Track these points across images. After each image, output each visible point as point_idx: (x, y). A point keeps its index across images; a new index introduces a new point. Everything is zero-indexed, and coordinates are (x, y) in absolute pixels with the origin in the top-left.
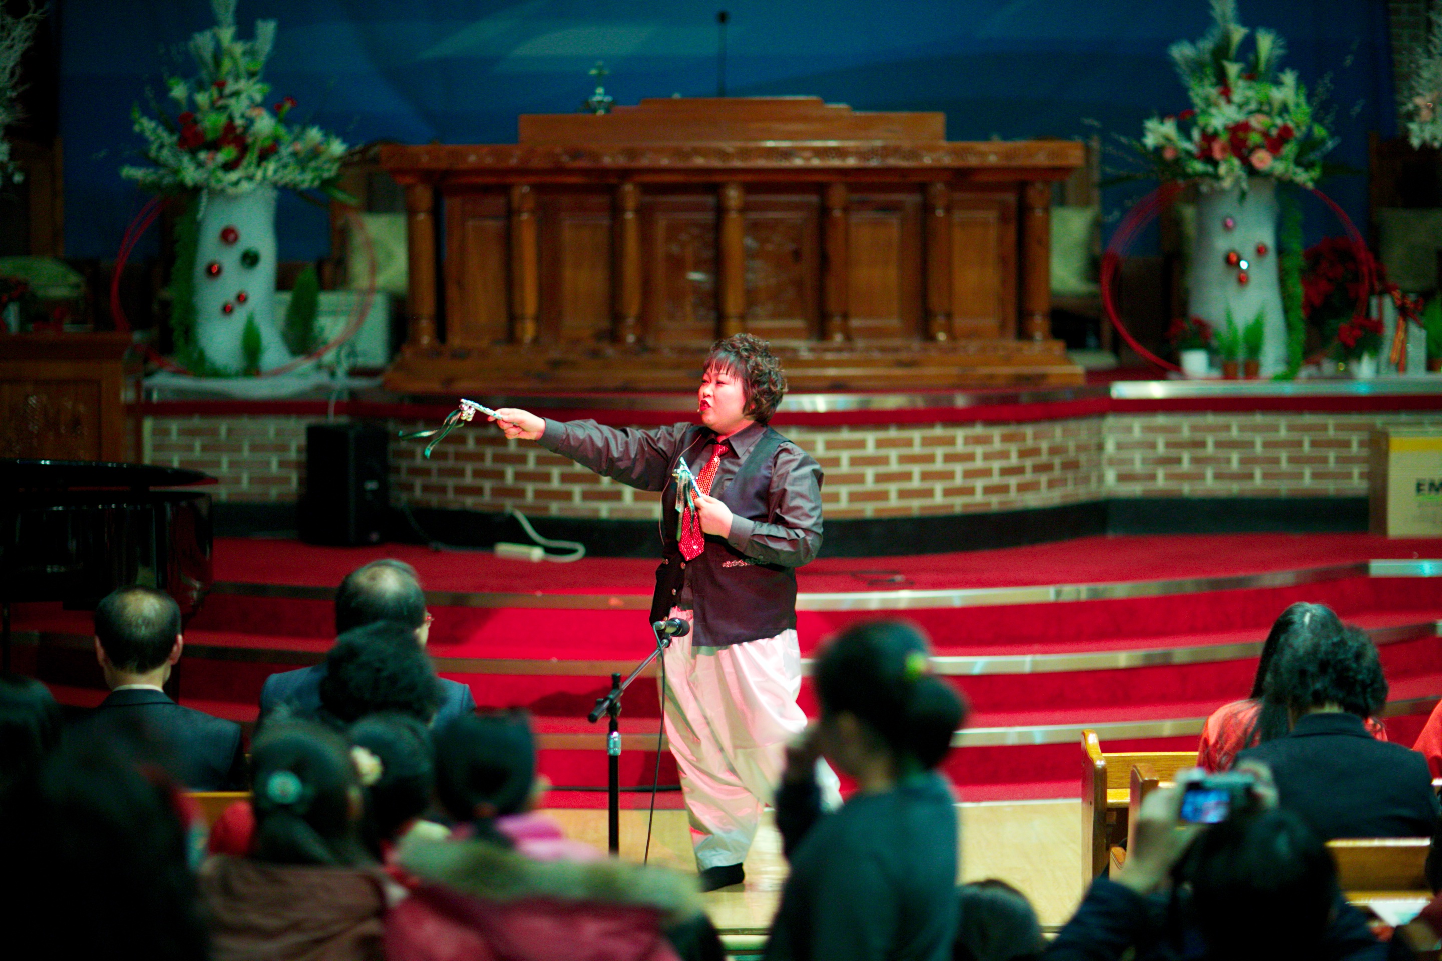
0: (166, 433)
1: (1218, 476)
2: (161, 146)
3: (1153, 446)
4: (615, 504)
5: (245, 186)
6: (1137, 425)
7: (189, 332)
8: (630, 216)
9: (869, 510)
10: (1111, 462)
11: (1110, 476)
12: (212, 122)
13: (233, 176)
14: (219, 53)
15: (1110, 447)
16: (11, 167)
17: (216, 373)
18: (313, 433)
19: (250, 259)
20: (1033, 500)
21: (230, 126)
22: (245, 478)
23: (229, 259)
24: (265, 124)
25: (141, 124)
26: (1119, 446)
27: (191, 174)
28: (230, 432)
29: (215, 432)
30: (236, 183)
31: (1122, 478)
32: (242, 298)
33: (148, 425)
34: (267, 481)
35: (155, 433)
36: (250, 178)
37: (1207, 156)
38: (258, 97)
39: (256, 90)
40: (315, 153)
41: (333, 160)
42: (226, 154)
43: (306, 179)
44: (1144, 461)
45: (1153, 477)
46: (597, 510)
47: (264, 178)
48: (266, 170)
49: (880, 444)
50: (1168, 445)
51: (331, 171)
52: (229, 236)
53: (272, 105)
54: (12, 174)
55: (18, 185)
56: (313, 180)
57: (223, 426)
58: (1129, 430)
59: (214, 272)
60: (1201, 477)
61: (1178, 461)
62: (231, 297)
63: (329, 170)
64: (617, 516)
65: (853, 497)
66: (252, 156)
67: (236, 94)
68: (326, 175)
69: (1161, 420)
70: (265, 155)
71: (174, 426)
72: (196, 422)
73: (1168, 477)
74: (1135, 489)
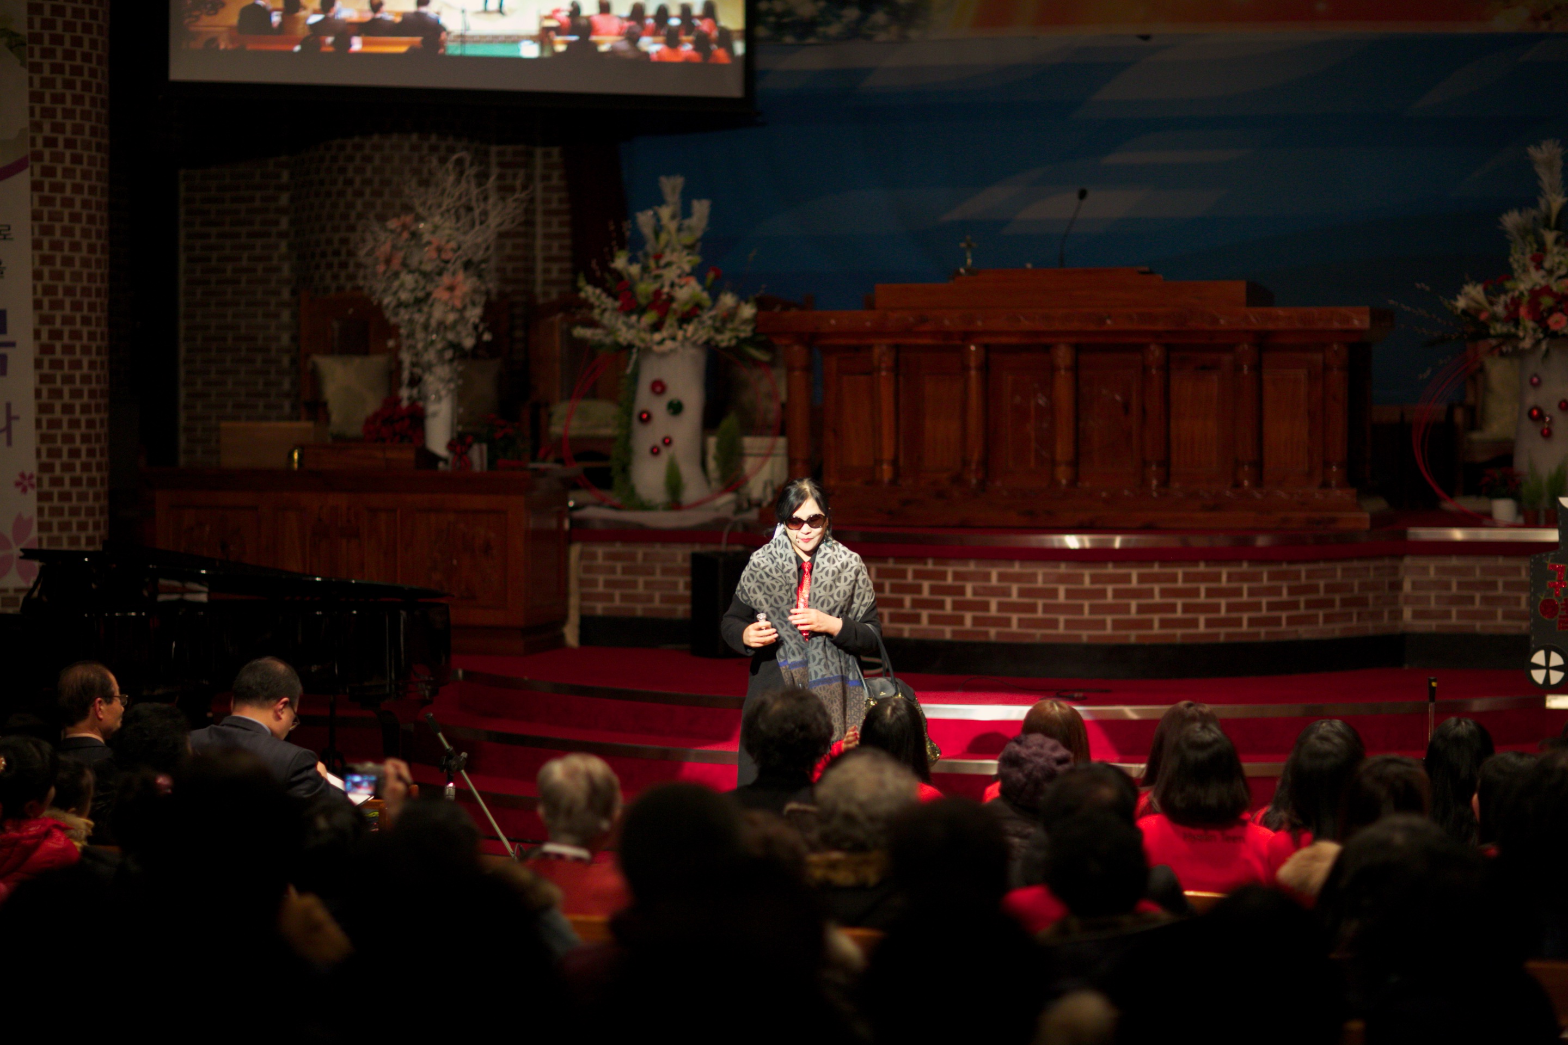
0: (593, 556)
1: (1506, 616)
2: (604, 311)
3: (1447, 586)
4: (915, 626)
5: (669, 345)
6: (1433, 566)
7: (625, 469)
8: (973, 373)
9: (1133, 636)
10: (1407, 600)
11: (1407, 613)
12: (645, 288)
13: (657, 337)
14: (658, 229)
15: (1407, 586)
16: (481, 328)
17: (645, 507)
18: (695, 558)
19: (676, 408)
20: (1305, 632)
21: (658, 293)
22: (657, 596)
23: (658, 407)
24: (688, 291)
25: (586, 292)
26: (1415, 585)
27: (625, 335)
28: (646, 556)
29: (632, 557)
30: (661, 342)
31: (1417, 615)
32: (667, 442)
33: (575, 551)
34: (635, 598)
35: (582, 556)
36: (673, 338)
37: (1513, 318)
38: (687, 268)
39: (686, 262)
40: (731, 315)
41: (745, 322)
42: (650, 318)
43: (725, 339)
44: (1438, 598)
45: (1447, 615)
46: (901, 630)
47: (686, 338)
48: (685, 331)
49: (1142, 579)
50: (1460, 585)
51: (746, 331)
52: (659, 387)
53: (698, 273)
54: (482, 333)
55: (487, 343)
56: (730, 340)
57: (640, 551)
58: (1425, 570)
59: (646, 418)
60: (1493, 616)
61: (1471, 600)
62: (658, 442)
63: (744, 331)
64: (917, 636)
65: (1117, 625)
66: (671, 320)
67: (668, 265)
68: (742, 335)
69: (1454, 562)
70: (685, 319)
71: (600, 550)
72: (618, 547)
73: (1461, 615)
74: (1431, 625)
